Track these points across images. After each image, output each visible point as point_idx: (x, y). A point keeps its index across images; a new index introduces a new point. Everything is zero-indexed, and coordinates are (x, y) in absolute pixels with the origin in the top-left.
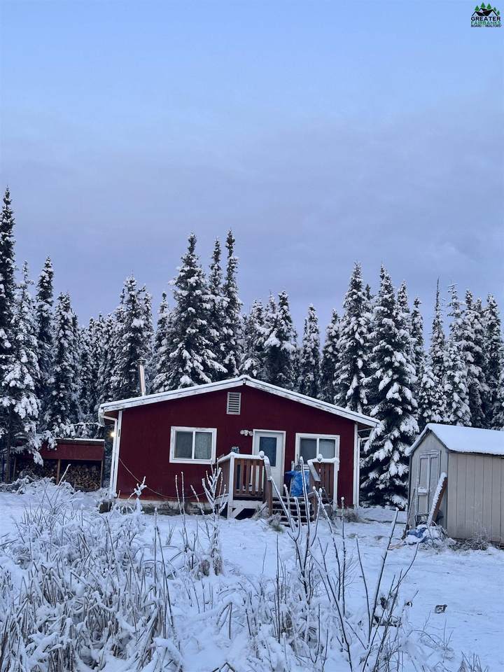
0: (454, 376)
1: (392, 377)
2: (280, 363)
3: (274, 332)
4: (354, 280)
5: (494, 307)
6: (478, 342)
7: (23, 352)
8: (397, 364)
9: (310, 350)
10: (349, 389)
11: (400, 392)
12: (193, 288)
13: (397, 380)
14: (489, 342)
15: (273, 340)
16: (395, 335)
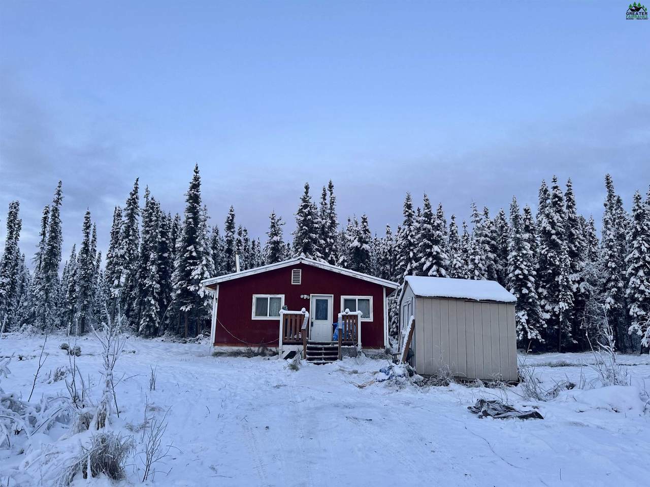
0: (475, 259)
1: (432, 261)
2: (361, 258)
3: (357, 239)
4: (407, 203)
5: (503, 215)
6: (493, 239)
7: (204, 258)
8: (435, 253)
9: (387, 250)
10: (405, 271)
11: (438, 271)
12: (306, 215)
13: (435, 263)
14: (501, 237)
15: (356, 243)
16: (433, 235)
